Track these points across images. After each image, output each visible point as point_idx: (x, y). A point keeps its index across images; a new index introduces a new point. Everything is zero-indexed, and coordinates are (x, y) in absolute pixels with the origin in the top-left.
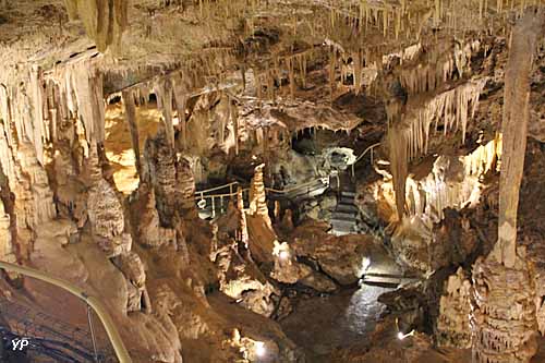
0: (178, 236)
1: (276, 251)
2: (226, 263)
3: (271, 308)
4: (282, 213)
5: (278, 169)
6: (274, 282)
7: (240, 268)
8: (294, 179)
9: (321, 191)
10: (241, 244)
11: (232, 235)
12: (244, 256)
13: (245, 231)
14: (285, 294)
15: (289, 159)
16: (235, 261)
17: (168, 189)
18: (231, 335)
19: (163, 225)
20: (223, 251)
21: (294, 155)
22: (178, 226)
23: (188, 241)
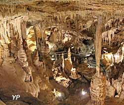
0: (43, 64)
1: (72, 70)
2: (56, 72)
3: (68, 85)
4: (76, 60)
5: (78, 48)
6: (70, 78)
7: (60, 74)
8: (83, 51)
9: (89, 55)
10: (61, 68)
11: (59, 65)
12: (62, 71)
13: (63, 64)
14: (73, 82)
15: (82, 46)
16: (59, 72)
17: (43, 52)
18: (53, 90)
19: (40, 61)
20: (56, 69)
21: (83, 45)
22: (44, 61)
23: (46, 65)
